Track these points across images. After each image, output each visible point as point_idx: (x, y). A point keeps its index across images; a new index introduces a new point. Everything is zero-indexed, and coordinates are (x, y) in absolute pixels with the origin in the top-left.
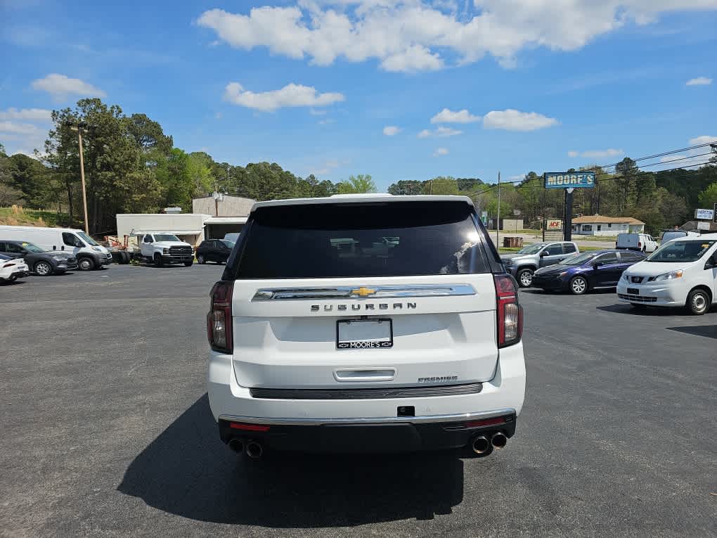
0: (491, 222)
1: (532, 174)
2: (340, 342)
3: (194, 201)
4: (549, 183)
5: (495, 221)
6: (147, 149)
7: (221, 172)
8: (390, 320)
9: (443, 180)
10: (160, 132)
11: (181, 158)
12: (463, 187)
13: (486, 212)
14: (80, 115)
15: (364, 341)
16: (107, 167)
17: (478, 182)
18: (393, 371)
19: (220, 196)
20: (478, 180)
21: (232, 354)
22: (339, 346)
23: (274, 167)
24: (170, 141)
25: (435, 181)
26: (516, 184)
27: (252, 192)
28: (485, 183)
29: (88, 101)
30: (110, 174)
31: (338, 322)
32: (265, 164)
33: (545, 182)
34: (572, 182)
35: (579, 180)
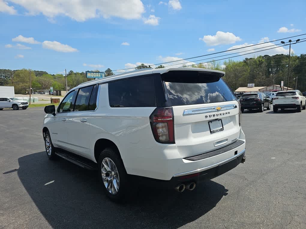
0: (55, 92)
1: (71, 72)
2: (211, 131)
4: (88, 76)
5: (57, 91)
8: (221, 120)
9: (26, 70)
12: (38, 75)
13: (52, 88)
15: (217, 129)
17: (46, 73)
18: (227, 139)
20: (45, 72)
21: (175, 143)
22: (211, 132)
25: (22, 70)
26: (64, 76)
28: (49, 74)
31: (209, 122)
33: (86, 75)
34: (97, 76)
35: (100, 75)
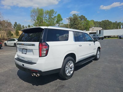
3: (90, 29)
6: (83, 21)
7: (96, 23)
8: (27, 49)
10: (85, 18)
11: (88, 22)
14: (72, 17)
16: (76, 24)
19: (94, 28)
22: (22, 53)
23: (107, 21)
24: (86, 19)
27: (102, 26)
29: (74, 15)
30: (76, 26)
32: (105, 20)
